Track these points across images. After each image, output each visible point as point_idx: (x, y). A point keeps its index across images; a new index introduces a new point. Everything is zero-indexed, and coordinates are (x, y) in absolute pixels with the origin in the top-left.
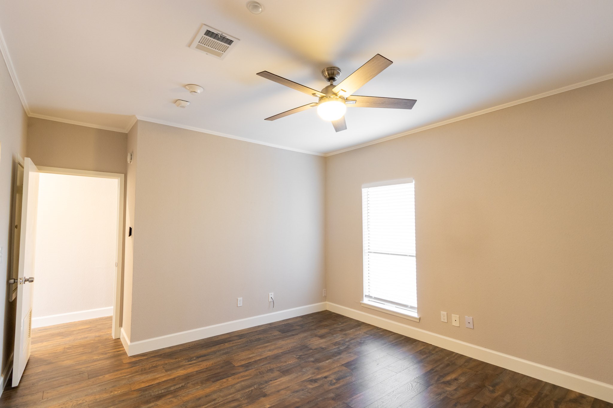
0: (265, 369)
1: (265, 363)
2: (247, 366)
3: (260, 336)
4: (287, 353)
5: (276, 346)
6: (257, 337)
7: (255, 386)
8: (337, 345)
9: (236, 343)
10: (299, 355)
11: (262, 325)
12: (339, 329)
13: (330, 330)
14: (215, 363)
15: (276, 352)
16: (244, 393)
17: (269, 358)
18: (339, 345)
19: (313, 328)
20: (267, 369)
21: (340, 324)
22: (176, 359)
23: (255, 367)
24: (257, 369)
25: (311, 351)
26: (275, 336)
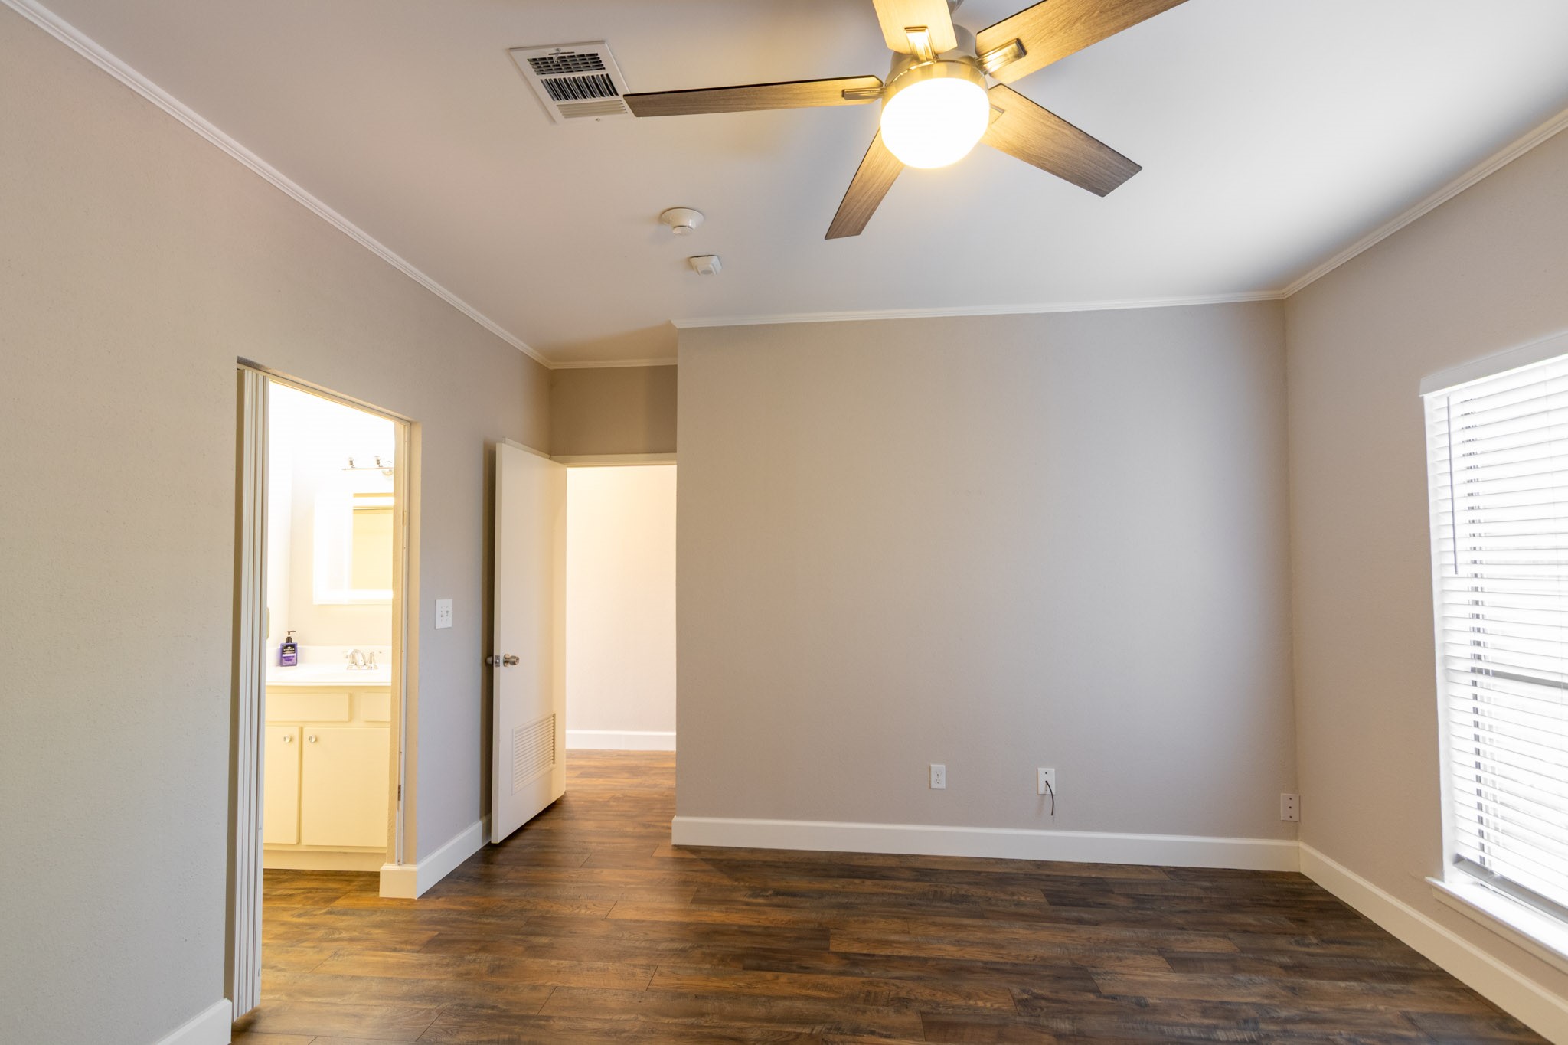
0: (890, 991)
1: (910, 973)
2: (853, 961)
3: (976, 891)
4: (998, 970)
5: (992, 936)
6: (964, 889)
7: (818, 1028)
8: (1214, 1018)
9: (895, 888)
10: (1033, 994)
11: (1013, 861)
12: (1286, 960)
13: (1243, 950)
14: (793, 922)
15: (972, 954)
16: (775, 1033)
17: (934, 963)
18: (1226, 1018)
19: (1179, 920)
20: (897, 994)
21: (1315, 941)
22: (736, 880)
23: (873, 973)
24: (871, 983)
25: (1091, 997)
26: (1018, 904)
